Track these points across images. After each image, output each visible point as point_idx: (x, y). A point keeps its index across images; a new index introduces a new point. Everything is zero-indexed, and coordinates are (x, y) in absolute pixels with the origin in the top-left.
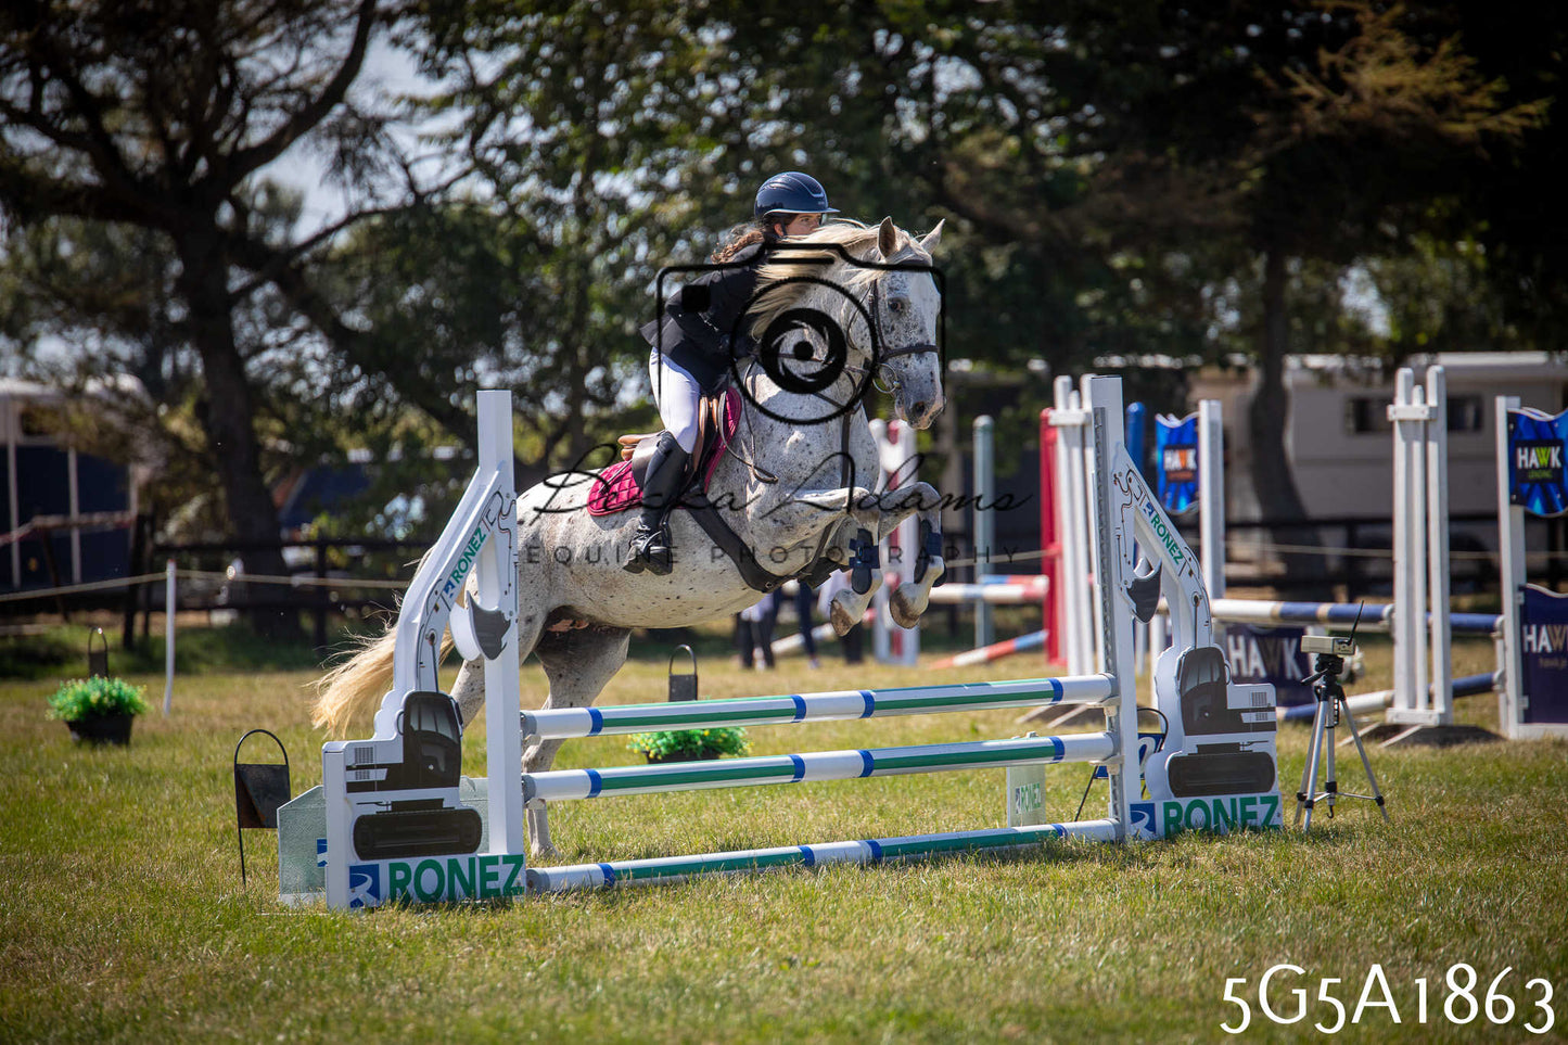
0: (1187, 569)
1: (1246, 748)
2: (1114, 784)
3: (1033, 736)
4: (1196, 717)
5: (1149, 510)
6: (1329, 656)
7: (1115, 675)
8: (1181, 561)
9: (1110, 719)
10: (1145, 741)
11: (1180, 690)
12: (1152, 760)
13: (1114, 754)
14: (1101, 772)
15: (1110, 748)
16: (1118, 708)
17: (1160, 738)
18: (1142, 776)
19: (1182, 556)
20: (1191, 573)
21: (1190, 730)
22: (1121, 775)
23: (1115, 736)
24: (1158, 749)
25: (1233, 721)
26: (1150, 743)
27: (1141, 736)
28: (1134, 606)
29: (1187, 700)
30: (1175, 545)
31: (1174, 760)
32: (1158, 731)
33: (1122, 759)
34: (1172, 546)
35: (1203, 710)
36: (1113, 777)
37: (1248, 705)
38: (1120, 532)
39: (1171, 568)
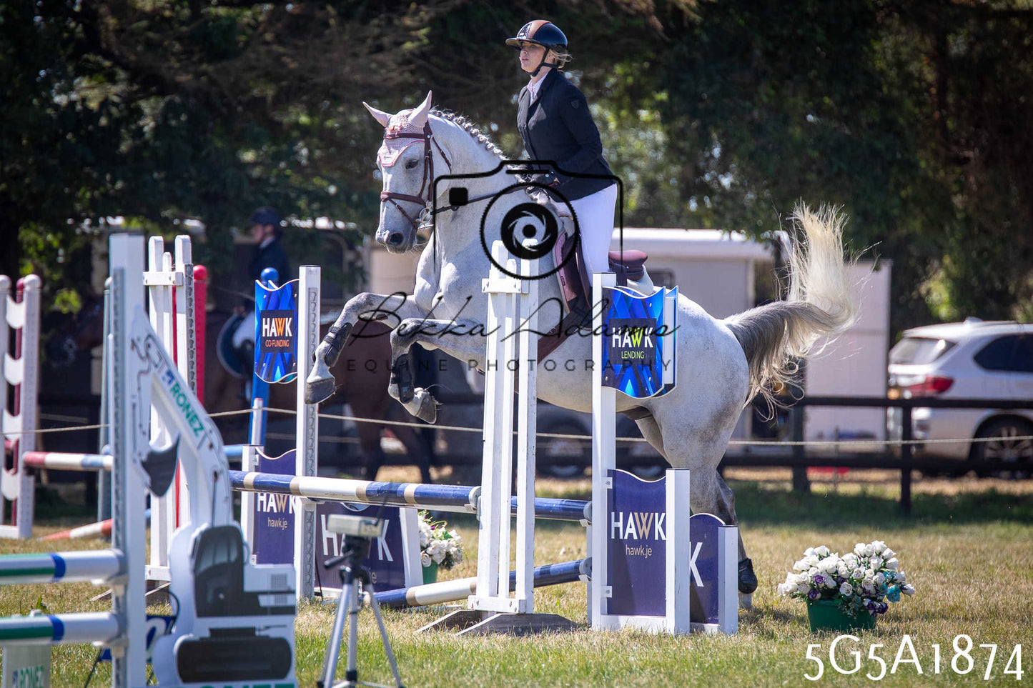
0: (207, 442)
1: (263, 633)
2: (118, 667)
3: (36, 615)
4: (210, 597)
5: (168, 378)
6: (355, 538)
7: (124, 551)
8: (201, 433)
9: (117, 599)
10: (153, 623)
11: (195, 570)
12: (160, 643)
13: (119, 636)
14: (105, 655)
15: (115, 628)
16: (126, 588)
17: (170, 620)
18: (149, 661)
19: (202, 428)
20: (211, 446)
21: (203, 611)
22: (125, 658)
23: (121, 618)
24: (168, 632)
25: (249, 604)
26: (160, 625)
27: (149, 617)
28: (147, 479)
29: (202, 580)
30: (196, 417)
31: (185, 645)
32: (168, 609)
33: (127, 641)
34: (192, 418)
35: (217, 592)
36: (117, 661)
37: (266, 586)
38: (136, 401)
39: (189, 439)
